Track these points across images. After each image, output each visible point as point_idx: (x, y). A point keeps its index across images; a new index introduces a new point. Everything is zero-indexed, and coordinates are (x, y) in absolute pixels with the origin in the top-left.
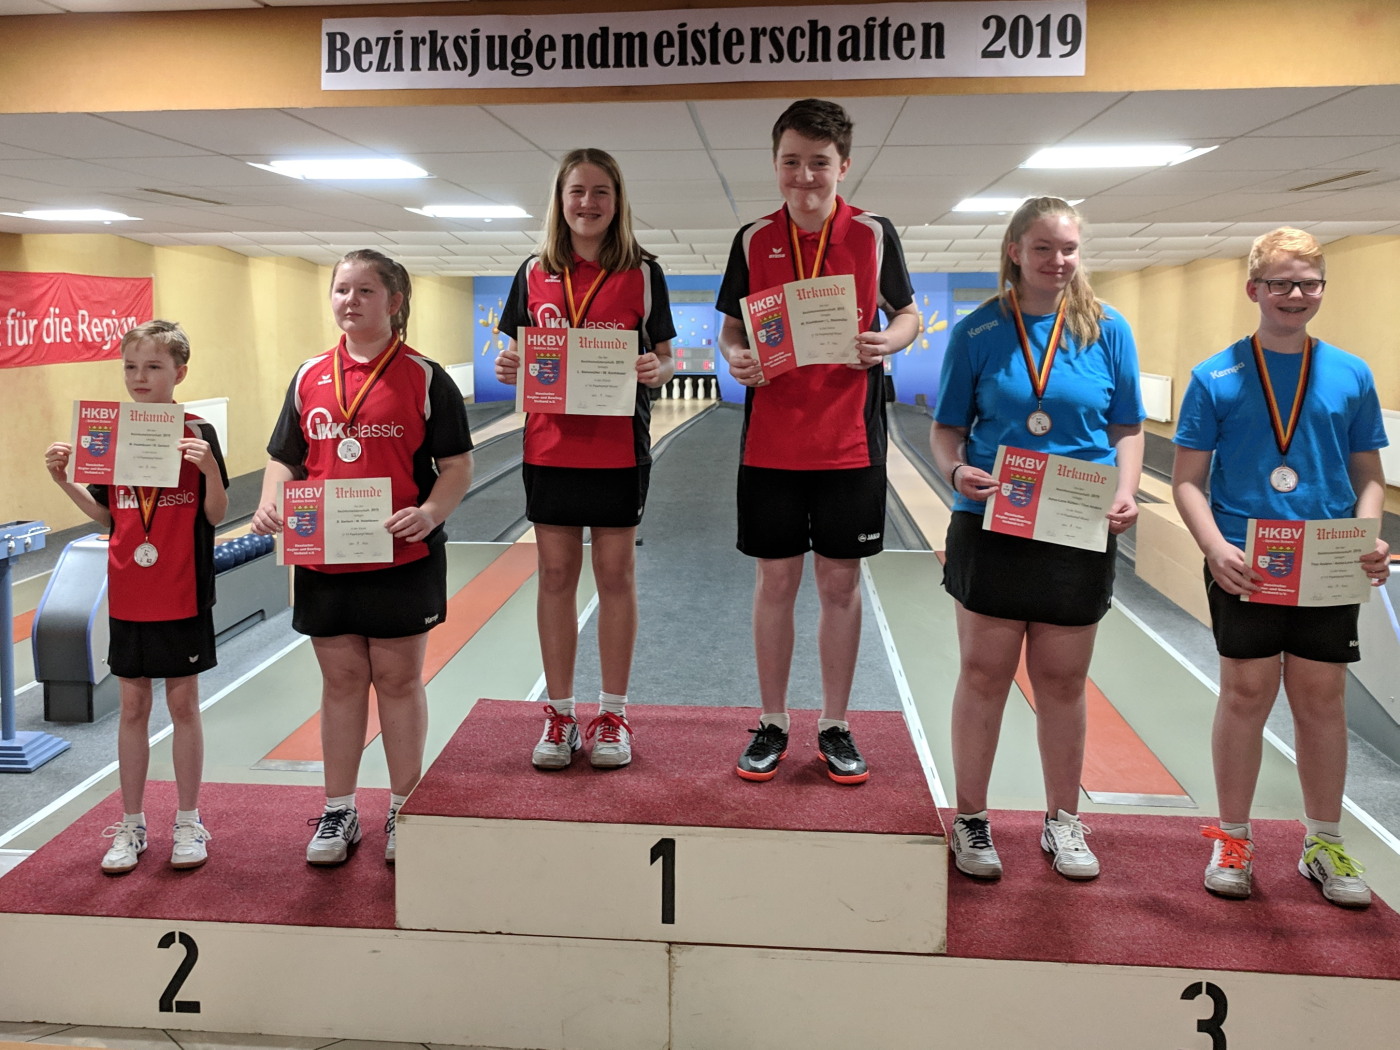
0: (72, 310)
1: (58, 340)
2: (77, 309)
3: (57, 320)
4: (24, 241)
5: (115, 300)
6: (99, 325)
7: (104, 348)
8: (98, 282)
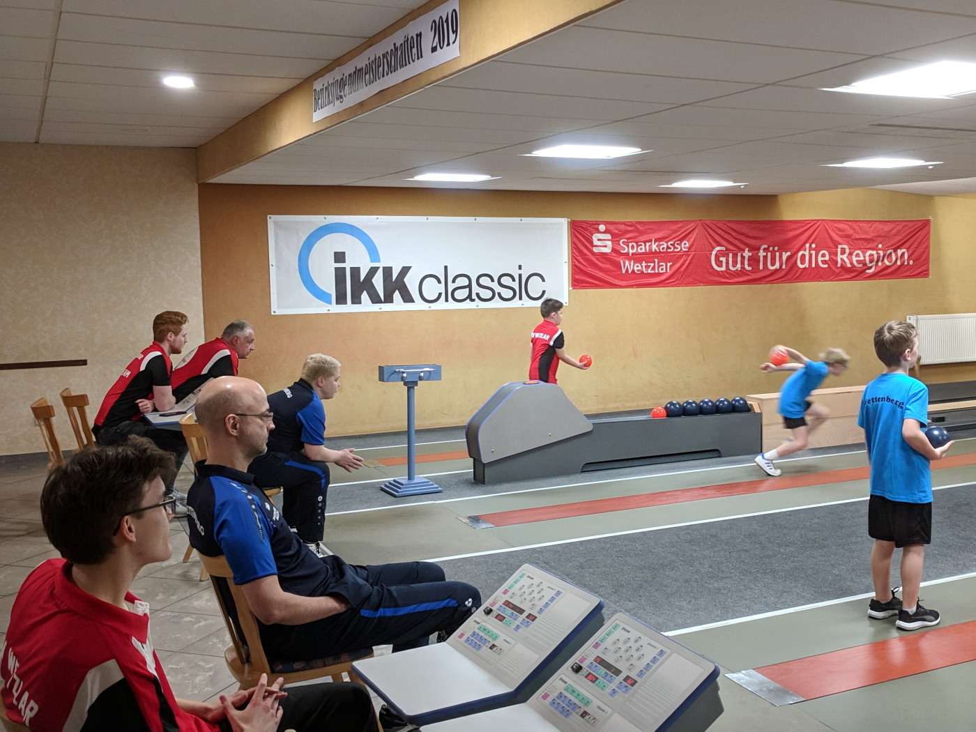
0: (831, 244)
1: (813, 266)
2: (836, 245)
3: (813, 252)
4: (780, 199)
5: (883, 237)
6: (861, 255)
7: (867, 271)
8: (861, 225)
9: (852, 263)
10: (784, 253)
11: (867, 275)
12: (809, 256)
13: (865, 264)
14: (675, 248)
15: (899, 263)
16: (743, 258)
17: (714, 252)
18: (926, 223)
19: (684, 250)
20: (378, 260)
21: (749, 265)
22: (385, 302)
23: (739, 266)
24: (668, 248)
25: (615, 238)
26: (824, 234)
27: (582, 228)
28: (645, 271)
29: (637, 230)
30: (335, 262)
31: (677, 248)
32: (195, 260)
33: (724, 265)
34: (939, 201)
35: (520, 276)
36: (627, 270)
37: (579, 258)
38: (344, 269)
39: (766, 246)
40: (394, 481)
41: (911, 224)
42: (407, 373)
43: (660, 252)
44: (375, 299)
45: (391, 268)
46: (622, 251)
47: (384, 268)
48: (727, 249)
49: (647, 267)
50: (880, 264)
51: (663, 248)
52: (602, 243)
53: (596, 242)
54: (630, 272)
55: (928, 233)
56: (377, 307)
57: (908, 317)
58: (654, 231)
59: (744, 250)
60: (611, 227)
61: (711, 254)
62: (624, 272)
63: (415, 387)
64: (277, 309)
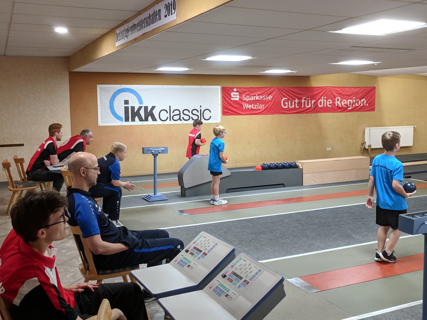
0: (333, 97)
1: (325, 106)
2: (335, 97)
3: (325, 100)
4: (311, 78)
5: (355, 94)
6: (346, 102)
7: (348, 108)
8: (346, 89)
9: (342, 105)
10: (312, 101)
11: (348, 110)
12: (323, 102)
13: (347, 105)
14: (266, 98)
15: (362, 105)
16: (295, 102)
17: (283, 100)
18: (374, 88)
19: (270, 99)
20: (142, 103)
21: (298, 106)
22: (145, 121)
23: (293, 106)
24: (263, 98)
25: (241, 94)
26: (330, 93)
27: (227, 90)
28: (253, 108)
29: (250, 91)
30: (125, 104)
31: (267, 98)
32: (67, 103)
33: (287, 105)
34: (380, 79)
35: (201, 110)
36: (246, 108)
37: (226, 103)
38: (128, 107)
39: (305, 98)
40: (148, 195)
41: (367, 89)
42: (154, 150)
43: (260, 100)
44: (141, 120)
45: (147, 107)
46: (243, 100)
47: (144, 107)
48: (288, 99)
49: (254, 106)
50: (354, 105)
51: (261, 99)
52: (235, 96)
53: (232, 96)
54: (247, 108)
55: (375, 92)
56: (141, 123)
57: (366, 128)
58: (256, 91)
59: (295, 99)
60: (239, 90)
61: (281, 101)
62: (244, 108)
63: (157, 156)
64: (101, 123)
